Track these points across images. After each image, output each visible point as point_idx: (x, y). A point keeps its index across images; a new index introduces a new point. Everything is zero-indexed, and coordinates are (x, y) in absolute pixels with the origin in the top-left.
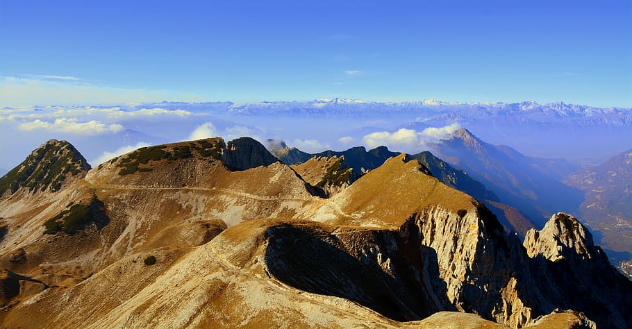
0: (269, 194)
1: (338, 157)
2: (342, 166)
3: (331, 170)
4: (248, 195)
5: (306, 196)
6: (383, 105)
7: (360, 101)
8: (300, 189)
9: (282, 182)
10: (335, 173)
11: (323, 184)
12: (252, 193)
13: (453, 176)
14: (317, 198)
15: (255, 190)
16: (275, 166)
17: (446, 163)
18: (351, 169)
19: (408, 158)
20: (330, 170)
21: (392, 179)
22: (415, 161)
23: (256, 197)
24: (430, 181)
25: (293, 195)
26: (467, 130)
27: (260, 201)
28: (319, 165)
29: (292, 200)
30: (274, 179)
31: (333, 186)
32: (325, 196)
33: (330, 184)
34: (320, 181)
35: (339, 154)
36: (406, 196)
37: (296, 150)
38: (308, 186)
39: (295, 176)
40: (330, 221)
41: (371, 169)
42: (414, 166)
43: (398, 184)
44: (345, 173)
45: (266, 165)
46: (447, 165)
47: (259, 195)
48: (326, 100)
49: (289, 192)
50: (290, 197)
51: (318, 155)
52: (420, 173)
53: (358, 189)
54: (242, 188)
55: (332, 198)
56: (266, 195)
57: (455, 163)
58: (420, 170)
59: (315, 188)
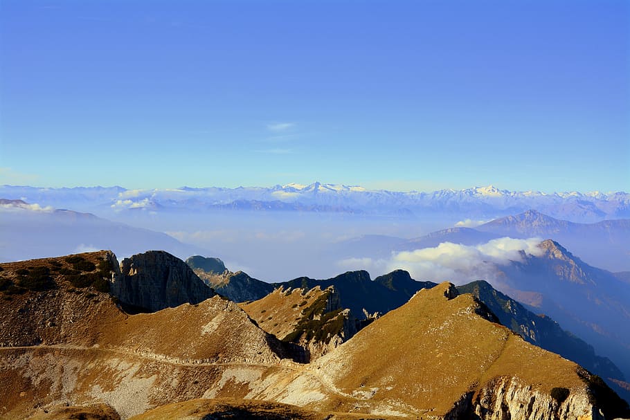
0: (201, 355)
1: (322, 289)
2: (329, 305)
3: (310, 313)
4: (160, 357)
5: (269, 358)
6: (400, 195)
7: (360, 189)
8: (257, 346)
9: (224, 332)
10: (317, 318)
11: (296, 337)
12: (169, 354)
13: (532, 327)
14: (288, 363)
15: (174, 348)
16: (212, 304)
17: (517, 303)
18: (347, 310)
19: (453, 292)
20: (309, 312)
21: (425, 327)
22: (467, 297)
23: (175, 361)
24: (495, 332)
25: (244, 357)
26: (556, 244)
27: (184, 368)
28: (288, 303)
29: (243, 366)
30: (209, 328)
31: (313, 340)
32: (302, 357)
33: (309, 338)
34: (290, 332)
35: (324, 284)
36: (453, 360)
37: (242, 276)
38: (271, 341)
39: (248, 323)
40: (312, 404)
41: (383, 312)
42: (465, 307)
43: (438, 337)
44: (335, 318)
45: (195, 301)
46: (519, 307)
47: (181, 357)
48: (297, 186)
49: (238, 350)
50: (239, 360)
51: (286, 285)
52: (477, 317)
53: (365, 345)
54: (149, 345)
55: (313, 363)
56: (195, 357)
57: (533, 304)
58: (477, 312)
59: (284, 343)
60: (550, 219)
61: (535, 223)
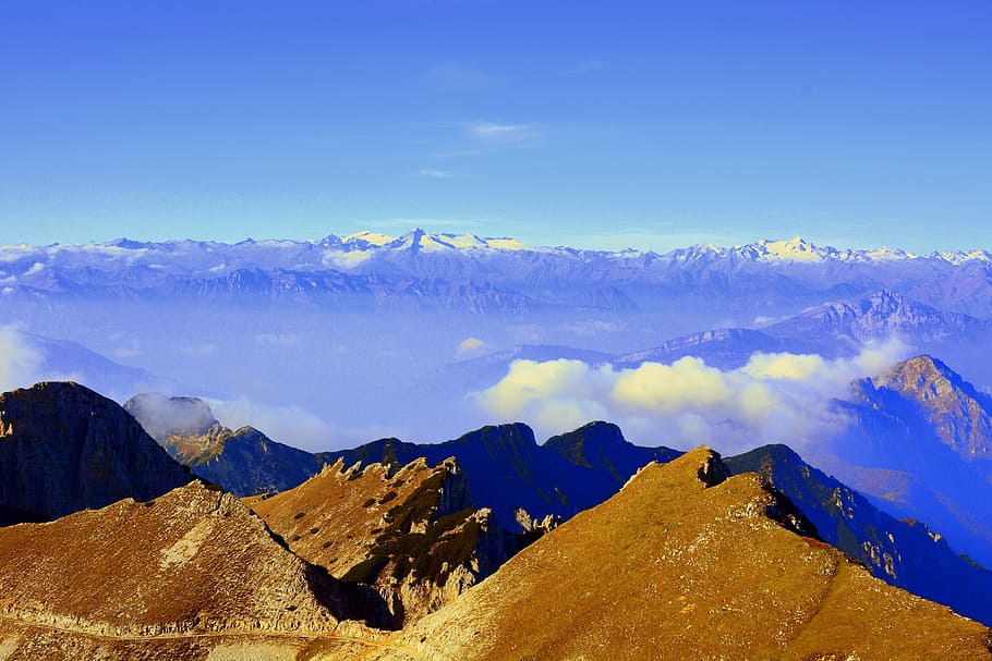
0: (159, 615)
1: (431, 464)
2: (447, 499)
3: (403, 517)
4: (65, 622)
5: (312, 620)
7: (512, 246)
8: (285, 593)
9: (212, 560)
10: (418, 529)
11: (370, 571)
12: (85, 615)
13: (887, 547)
14: (354, 629)
15: (98, 601)
16: (186, 501)
17: (855, 494)
18: (485, 511)
19: (717, 470)
20: (401, 517)
21: (658, 547)
22: (749, 481)
23: (99, 629)
24: (812, 558)
25: (257, 617)
26: (938, 364)
27: (119, 645)
28: (355, 497)
29: (252, 638)
30: (179, 554)
31: (410, 578)
32: (388, 619)
33: (400, 574)
34: (359, 560)
35: (434, 453)
36: (717, 620)
38: (317, 579)
39: (265, 541)
41: (563, 515)
42: (744, 500)
43: (683, 568)
44: (459, 528)
45: (146, 493)
46: (861, 502)
47: (113, 620)
48: (373, 239)
49: (243, 602)
50: (245, 625)
51: (349, 457)
52: (768, 525)
53: (525, 587)
54: (40, 594)
55: (409, 629)
56: (144, 621)
57: (889, 497)
58: (770, 513)
59: (347, 584)
60: (925, 310)
61: (895, 318)
